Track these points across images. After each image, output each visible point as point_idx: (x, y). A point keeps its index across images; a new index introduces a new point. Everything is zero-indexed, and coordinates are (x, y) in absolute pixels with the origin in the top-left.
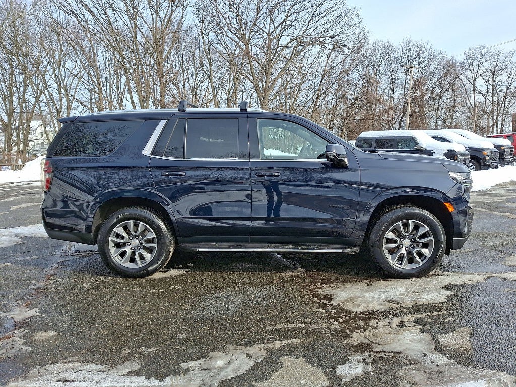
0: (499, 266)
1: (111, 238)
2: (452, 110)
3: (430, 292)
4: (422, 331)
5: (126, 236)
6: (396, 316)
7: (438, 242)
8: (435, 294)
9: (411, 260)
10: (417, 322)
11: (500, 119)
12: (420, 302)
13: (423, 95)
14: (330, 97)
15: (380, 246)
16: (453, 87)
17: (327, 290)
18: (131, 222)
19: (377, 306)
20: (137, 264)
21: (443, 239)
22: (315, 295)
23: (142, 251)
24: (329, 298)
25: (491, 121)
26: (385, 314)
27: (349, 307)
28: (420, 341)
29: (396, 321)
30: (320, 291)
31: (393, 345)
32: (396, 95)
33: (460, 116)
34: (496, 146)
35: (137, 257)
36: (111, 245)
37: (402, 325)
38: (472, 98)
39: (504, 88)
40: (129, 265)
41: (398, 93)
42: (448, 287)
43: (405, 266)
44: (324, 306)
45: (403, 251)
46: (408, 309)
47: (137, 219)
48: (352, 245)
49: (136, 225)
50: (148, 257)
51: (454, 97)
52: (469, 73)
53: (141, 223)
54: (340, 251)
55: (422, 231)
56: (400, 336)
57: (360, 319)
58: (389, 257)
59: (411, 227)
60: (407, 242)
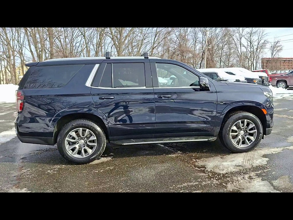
0: (285, 144)
1: (67, 139)
2: (228, 56)
3: (257, 159)
4: (262, 180)
5: (77, 138)
6: (245, 173)
7: (259, 132)
8: (260, 160)
9: (244, 143)
10: (258, 176)
11: (255, 61)
12: (255, 165)
13: (213, 47)
14: (160, 49)
15: (229, 134)
16: (229, 43)
17: (200, 163)
18: (81, 129)
19: (232, 169)
20: (82, 155)
21: (262, 131)
22: (195, 166)
23: (86, 148)
24: (204, 167)
25: (250, 62)
26: (239, 173)
27: (217, 171)
28: (264, 185)
29: (247, 176)
30: (197, 164)
31: (252, 189)
32: (198, 48)
33: (233, 60)
34: (260, 77)
35: (83, 151)
36: (66, 143)
37: (250, 178)
38: (239, 50)
39: (256, 43)
40: (77, 156)
41: (198, 46)
42: (265, 156)
43: (241, 146)
44: (204, 172)
45: (240, 137)
46: (250, 169)
47: (85, 127)
48: (213, 136)
49: (84, 131)
50: (90, 151)
51: (230, 49)
52: (237, 35)
53: (87, 130)
54: (207, 140)
55: (251, 126)
56: (252, 184)
57: (227, 177)
58: (233, 140)
59: (246, 124)
60: (242, 132)
